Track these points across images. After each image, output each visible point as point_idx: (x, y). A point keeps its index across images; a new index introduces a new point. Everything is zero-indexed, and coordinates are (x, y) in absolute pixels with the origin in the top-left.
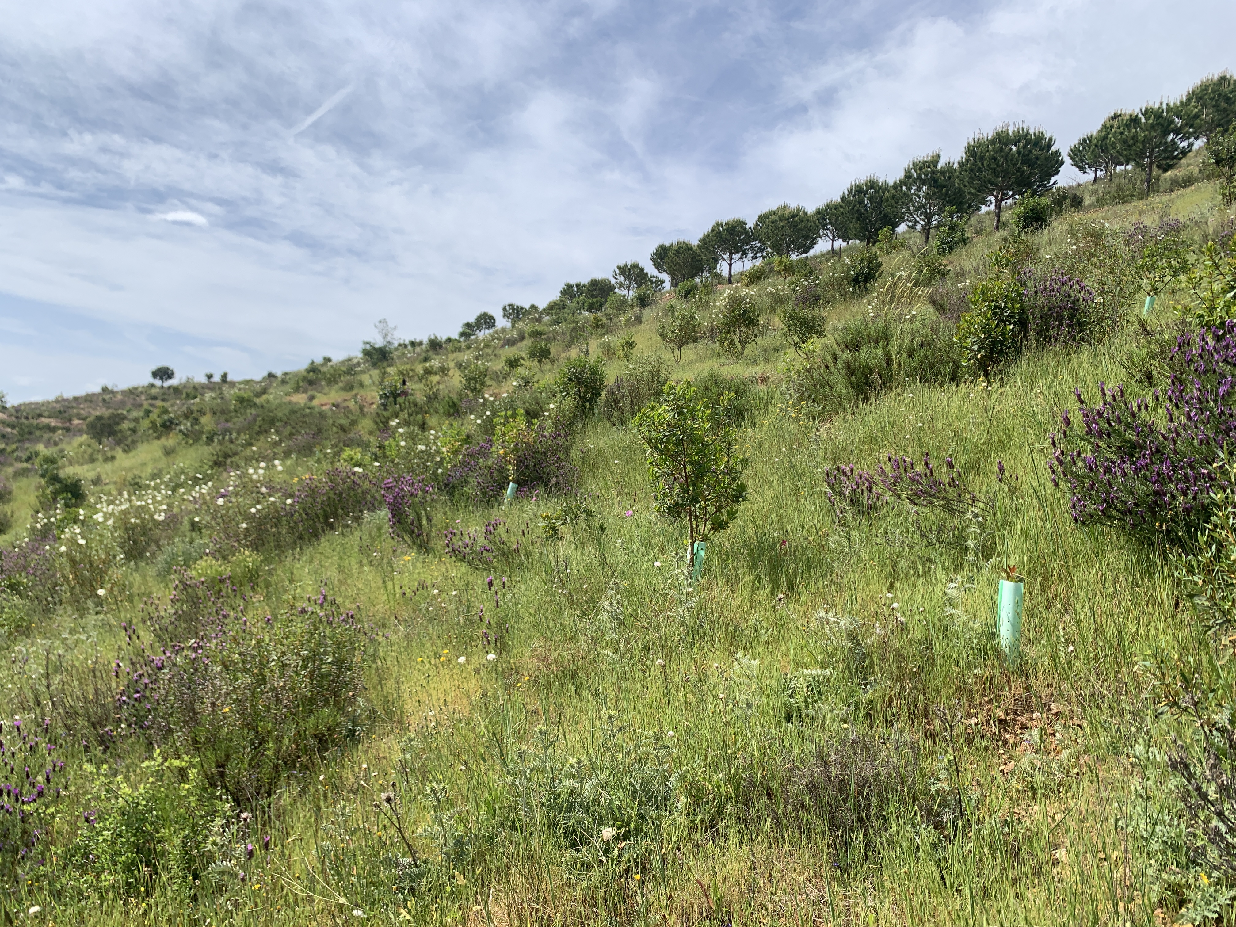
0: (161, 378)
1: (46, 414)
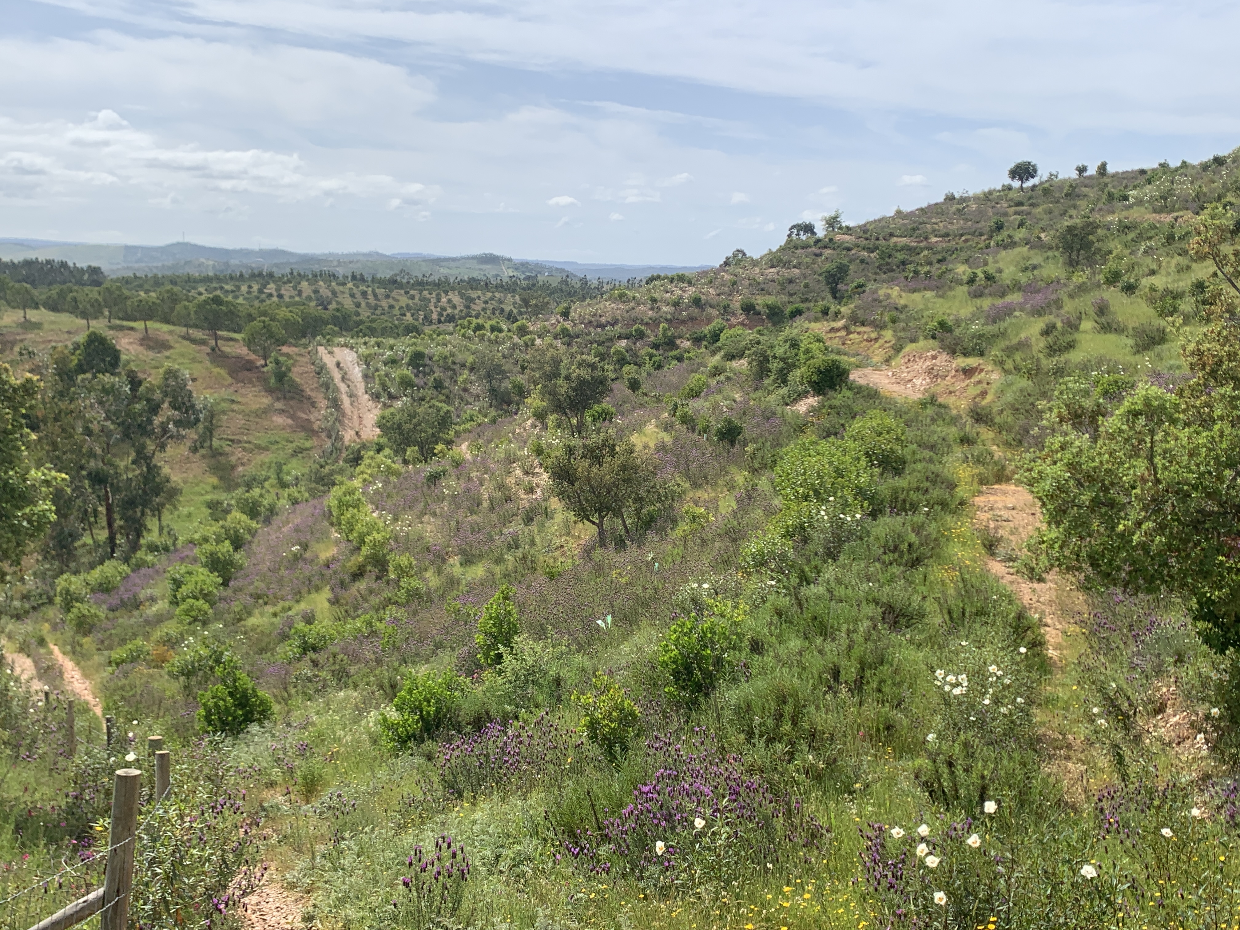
0: (1021, 179)
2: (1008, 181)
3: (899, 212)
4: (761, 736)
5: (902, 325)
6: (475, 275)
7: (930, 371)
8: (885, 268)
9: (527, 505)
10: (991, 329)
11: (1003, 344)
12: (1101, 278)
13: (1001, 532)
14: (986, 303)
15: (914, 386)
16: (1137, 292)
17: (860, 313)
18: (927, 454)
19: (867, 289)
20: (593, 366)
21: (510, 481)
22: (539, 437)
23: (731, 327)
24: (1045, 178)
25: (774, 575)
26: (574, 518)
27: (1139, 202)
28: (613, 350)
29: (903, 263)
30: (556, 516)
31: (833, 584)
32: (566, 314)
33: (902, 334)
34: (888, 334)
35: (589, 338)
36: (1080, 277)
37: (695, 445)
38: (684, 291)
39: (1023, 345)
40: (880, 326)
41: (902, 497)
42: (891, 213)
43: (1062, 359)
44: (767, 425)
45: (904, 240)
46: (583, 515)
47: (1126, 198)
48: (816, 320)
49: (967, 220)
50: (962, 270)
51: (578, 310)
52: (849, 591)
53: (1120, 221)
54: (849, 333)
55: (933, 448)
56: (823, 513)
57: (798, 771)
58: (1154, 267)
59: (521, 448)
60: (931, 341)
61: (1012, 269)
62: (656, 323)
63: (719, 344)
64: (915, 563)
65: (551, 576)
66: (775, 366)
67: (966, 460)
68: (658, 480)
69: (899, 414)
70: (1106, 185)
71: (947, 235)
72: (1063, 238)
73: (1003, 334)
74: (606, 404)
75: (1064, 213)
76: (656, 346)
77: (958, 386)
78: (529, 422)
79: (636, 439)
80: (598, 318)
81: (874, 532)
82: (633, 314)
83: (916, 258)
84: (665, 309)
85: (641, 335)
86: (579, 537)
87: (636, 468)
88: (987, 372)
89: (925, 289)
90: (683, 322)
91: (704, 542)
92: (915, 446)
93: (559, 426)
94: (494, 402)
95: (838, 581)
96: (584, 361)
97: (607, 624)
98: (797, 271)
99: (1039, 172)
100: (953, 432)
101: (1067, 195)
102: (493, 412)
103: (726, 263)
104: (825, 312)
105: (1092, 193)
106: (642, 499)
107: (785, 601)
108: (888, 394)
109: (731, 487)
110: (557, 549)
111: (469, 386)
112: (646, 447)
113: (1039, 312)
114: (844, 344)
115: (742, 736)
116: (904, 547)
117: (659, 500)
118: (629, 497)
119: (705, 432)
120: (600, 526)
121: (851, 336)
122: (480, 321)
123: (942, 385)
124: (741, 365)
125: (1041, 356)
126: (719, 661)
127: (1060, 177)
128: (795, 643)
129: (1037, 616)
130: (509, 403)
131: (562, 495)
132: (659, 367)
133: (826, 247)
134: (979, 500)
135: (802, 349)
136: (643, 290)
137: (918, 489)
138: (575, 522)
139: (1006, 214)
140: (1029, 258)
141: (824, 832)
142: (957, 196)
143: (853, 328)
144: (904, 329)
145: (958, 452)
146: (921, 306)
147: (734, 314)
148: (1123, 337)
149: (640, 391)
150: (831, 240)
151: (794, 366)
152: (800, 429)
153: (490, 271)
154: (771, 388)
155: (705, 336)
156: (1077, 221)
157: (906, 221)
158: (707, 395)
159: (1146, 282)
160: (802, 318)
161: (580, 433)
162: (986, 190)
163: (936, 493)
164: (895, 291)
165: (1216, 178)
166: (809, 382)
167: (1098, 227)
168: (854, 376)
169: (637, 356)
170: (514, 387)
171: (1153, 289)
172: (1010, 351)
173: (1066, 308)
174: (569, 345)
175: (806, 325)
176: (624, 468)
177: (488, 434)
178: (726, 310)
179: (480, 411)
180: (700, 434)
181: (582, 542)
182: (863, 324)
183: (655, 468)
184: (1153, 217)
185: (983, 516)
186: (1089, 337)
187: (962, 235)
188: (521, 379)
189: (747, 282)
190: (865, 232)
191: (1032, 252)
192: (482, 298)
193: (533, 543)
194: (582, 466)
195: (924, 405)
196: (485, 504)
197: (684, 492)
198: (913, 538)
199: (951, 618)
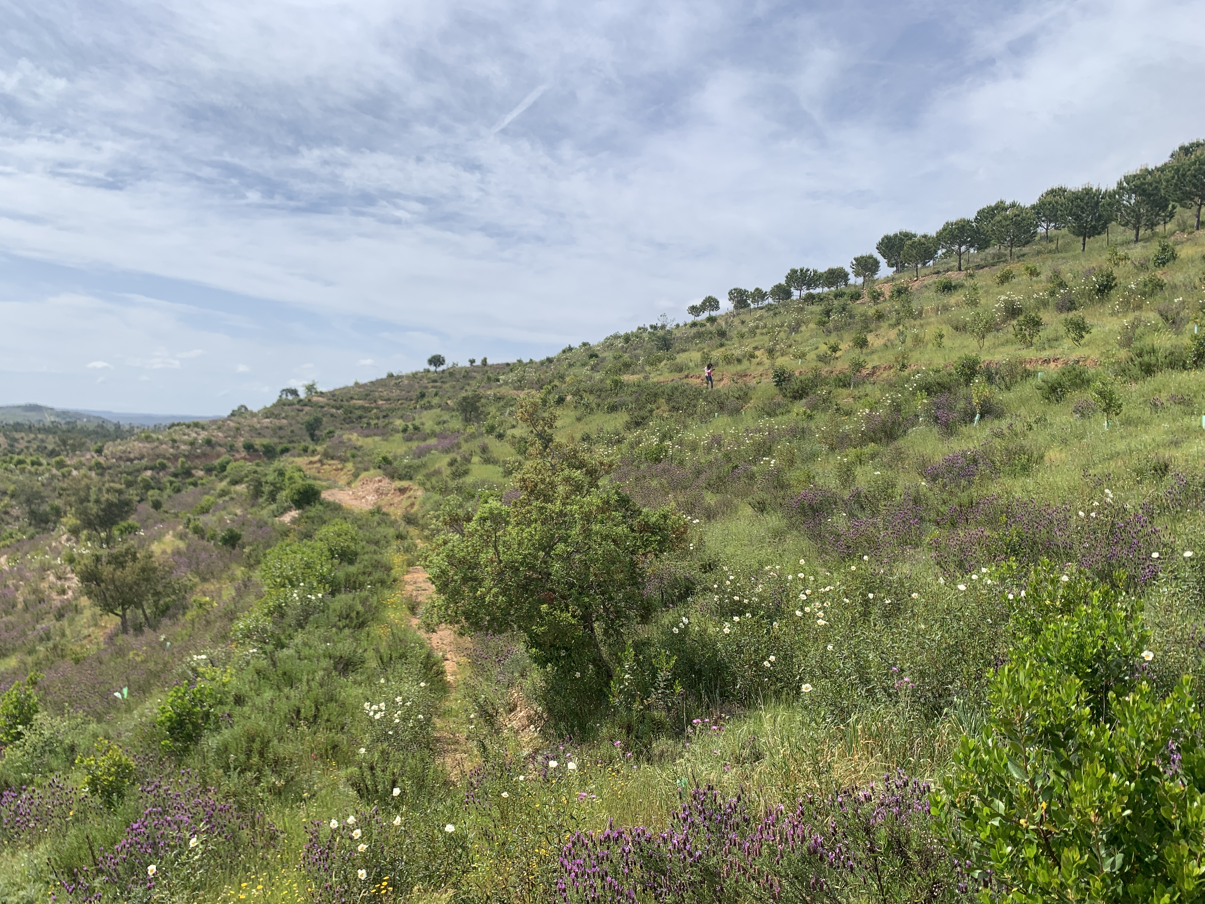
0: (435, 365)
1: (356, 397)
2: (427, 366)
3: (356, 384)
4: (235, 769)
5: (359, 459)
6: (20, 420)
7: (377, 491)
8: (348, 421)
9: (59, 604)
10: (417, 462)
11: (425, 471)
12: (483, 430)
13: (420, 599)
14: (414, 445)
15: (367, 501)
16: (505, 439)
17: (330, 451)
18: (373, 547)
19: (336, 435)
20: (120, 492)
21: (44, 585)
22: (71, 548)
23: (236, 460)
24: (450, 365)
25: (255, 644)
26: (100, 612)
27: (506, 383)
28: (139, 479)
29: (360, 417)
30: (85, 611)
31: (300, 647)
32: (99, 451)
33: (360, 465)
34: (350, 465)
35: (120, 469)
36: (472, 429)
37: (204, 549)
38: (199, 434)
39: (437, 472)
40: (344, 460)
41: (353, 580)
42: (351, 383)
43: (461, 481)
44: (260, 532)
45: (360, 402)
46: (108, 608)
47: (498, 380)
48: (299, 455)
49: (401, 390)
50: (399, 423)
51: (110, 448)
52: (312, 651)
53: (495, 394)
54: (323, 464)
55: (377, 543)
56: (295, 595)
57: (263, 791)
58: (514, 423)
59: (55, 559)
60: (378, 470)
61: (431, 423)
62: (176, 458)
63: (225, 473)
64: (362, 625)
65: (77, 661)
66: (267, 489)
67: (399, 550)
68: (174, 577)
69: (356, 520)
70: (487, 372)
71: (389, 399)
72: (460, 404)
73: (424, 465)
74: (132, 520)
75: (462, 388)
76: (175, 475)
77: (396, 500)
78: (64, 537)
79: (156, 548)
80: (127, 455)
81: (332, 606)
82: (157, 451)
83: (368, 414)
84: (183, 447)
85: (163, 467)
86: (105, 627)
87: (154, 570)
88: (415, 491)
89: (375, 435)
90: (198, 457)
91: (208, 622)
92: (364, 543)
93: (89, 539)
94: (33, 522)
95: (305, 644)
96: (111, 487)
97: (122, 695)
98: (284, 421)
99: (446, 362)
100: (391, 532)
101: (464, 377)
102: (32, 530)
103: (233, 414)
104: (305, 450)
105: (479, 376)
106: (160, 593)
107: (264, 663)
108: (349, 507)
109: (232, 579)
110: (85, 638)
111: (9, 509)
112: (164, 552)
113: (447, 451)
114: (319, 472)
115: (221, 771)
116: (354, 615)
117: (174, 593)
118: (149, 592)
119: (212, 539)
120: (123, 617)
121: (324, 467)
122: (21, 457)
123: (386, 499)
124: (241, 488)
125: (448, 479)
126: (207, 715)
127: (459, 365)
128: (268, 694)
129: (441, 654)
130: (47, 522)
131: (90, 594)
132: (178, 490)
133: (306, 405)
134: (407, 578)
135: (287, 477)
136: (166, 433)
137: (364, 573)
138: (101, 615)
139: (426, 388)
140: (440, 416)
141: (279, 834)
142: (395, 374)
143: (325, 461)
144: (360, 462)
145: (395, 544)
146: (372, 447)
147: (238, 451)
148: (497, 467)
149: (162, 509)
150: (309, 400)
151: (281, 489)
152: (285, 533)
153: (33, 418)
154: (264, 505)
155: (215, 467)
156: (470, 393)
157: (362, 390)
158: (214, 511)
159: (509, 432)
160: (288, 454)
161: (108, 544)
162: (414, 371)
163: (378, 575)
164: (354, 436)
165: (548, 370)
166: (292, 500)
167: (481, 397)
168: (325, 495)
169: (160, 483)
170: (52, 509)
171: (514, 437)
172: (428, 476)
173: (463, 449)
174: (102, 475)
175: (291, 459)
176: (143, 570)
177: (26, 548)
178: (232, 448)
179: (19, 530)
180: (208, 541)
181: (108, 631)
182: (332, 458)
183: (170, 568)
184: (513, 393)
185: (409, 588)
186: (476, 466)
187: (398, 400)
188: (58, 502)
189: (247, 428)
190: (333, 396)
191: (443, 412)
192: (26, 439)
193: (63, 635)
194: (106, 570)
195: (372, 513)
196: (20, 606)
197: (195, 585)
198: (360, 608)
199: (382, 662)
